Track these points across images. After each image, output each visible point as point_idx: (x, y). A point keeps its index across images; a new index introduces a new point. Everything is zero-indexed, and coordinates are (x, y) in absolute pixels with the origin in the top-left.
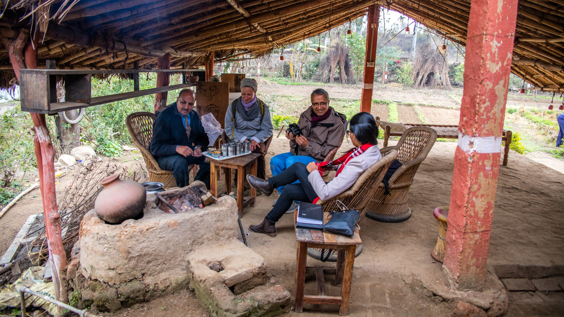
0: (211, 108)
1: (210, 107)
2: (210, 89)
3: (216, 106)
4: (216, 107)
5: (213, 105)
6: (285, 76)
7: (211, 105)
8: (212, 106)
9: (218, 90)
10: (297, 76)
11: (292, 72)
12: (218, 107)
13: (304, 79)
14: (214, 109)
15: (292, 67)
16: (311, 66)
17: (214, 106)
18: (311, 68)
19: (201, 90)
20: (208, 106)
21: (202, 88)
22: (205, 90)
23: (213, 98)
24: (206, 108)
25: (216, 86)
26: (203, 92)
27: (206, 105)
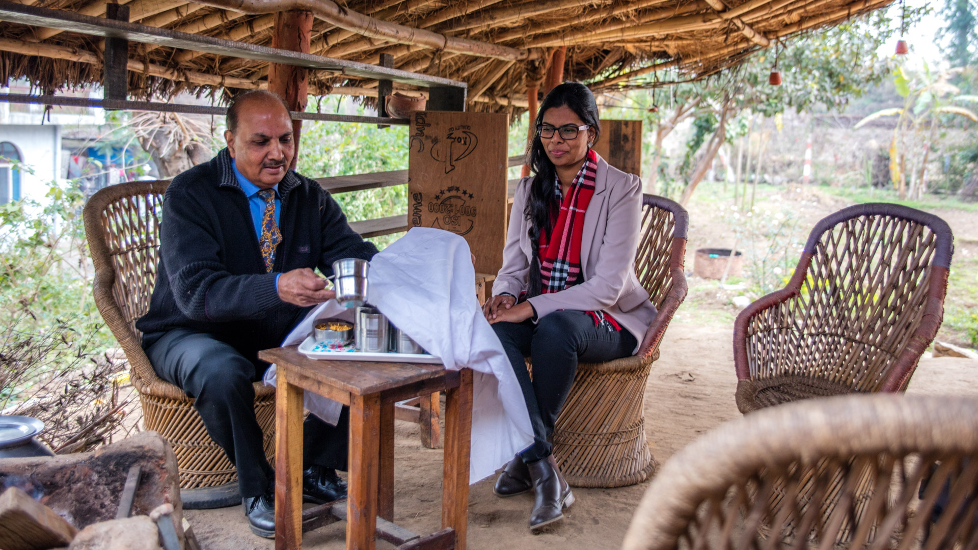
0: (450, 198)
1: (447, 195)
2: (449, 137)
3: (465, 193)
4: (466, 197)
5: (458, 189)
6: (880, 186)
7: (450, 190)
8: (454, 193)
9: (473, 139)
10: (912, 184)
11: (896, 172)
12: (471, 196)
13: (936, 193)
14: (460, 202)
15: (895, 160)
16: (958, 158)
17: (460, 194)
18: (956, 164)
19: (423, 139)
20: (442, 192)
21: (427, 131)
22: (435, 141)
23: (459, 165)
24: (437, 197)
25: (468, 127)
26: (428, 144)
27: (436, 190)
